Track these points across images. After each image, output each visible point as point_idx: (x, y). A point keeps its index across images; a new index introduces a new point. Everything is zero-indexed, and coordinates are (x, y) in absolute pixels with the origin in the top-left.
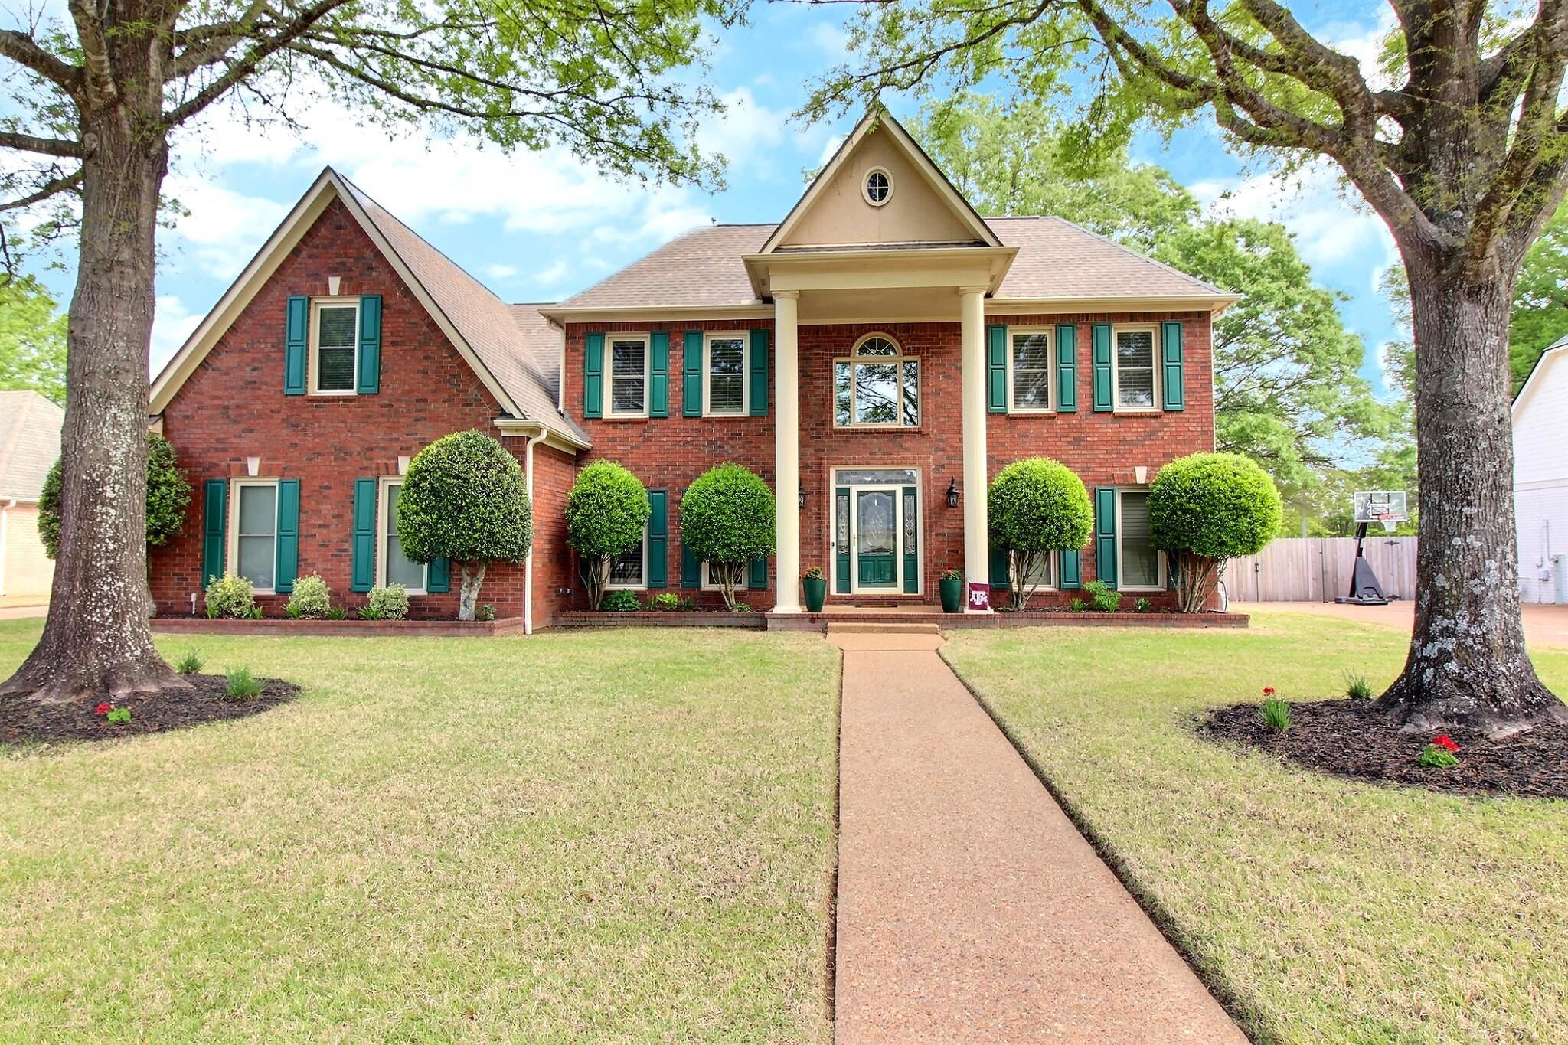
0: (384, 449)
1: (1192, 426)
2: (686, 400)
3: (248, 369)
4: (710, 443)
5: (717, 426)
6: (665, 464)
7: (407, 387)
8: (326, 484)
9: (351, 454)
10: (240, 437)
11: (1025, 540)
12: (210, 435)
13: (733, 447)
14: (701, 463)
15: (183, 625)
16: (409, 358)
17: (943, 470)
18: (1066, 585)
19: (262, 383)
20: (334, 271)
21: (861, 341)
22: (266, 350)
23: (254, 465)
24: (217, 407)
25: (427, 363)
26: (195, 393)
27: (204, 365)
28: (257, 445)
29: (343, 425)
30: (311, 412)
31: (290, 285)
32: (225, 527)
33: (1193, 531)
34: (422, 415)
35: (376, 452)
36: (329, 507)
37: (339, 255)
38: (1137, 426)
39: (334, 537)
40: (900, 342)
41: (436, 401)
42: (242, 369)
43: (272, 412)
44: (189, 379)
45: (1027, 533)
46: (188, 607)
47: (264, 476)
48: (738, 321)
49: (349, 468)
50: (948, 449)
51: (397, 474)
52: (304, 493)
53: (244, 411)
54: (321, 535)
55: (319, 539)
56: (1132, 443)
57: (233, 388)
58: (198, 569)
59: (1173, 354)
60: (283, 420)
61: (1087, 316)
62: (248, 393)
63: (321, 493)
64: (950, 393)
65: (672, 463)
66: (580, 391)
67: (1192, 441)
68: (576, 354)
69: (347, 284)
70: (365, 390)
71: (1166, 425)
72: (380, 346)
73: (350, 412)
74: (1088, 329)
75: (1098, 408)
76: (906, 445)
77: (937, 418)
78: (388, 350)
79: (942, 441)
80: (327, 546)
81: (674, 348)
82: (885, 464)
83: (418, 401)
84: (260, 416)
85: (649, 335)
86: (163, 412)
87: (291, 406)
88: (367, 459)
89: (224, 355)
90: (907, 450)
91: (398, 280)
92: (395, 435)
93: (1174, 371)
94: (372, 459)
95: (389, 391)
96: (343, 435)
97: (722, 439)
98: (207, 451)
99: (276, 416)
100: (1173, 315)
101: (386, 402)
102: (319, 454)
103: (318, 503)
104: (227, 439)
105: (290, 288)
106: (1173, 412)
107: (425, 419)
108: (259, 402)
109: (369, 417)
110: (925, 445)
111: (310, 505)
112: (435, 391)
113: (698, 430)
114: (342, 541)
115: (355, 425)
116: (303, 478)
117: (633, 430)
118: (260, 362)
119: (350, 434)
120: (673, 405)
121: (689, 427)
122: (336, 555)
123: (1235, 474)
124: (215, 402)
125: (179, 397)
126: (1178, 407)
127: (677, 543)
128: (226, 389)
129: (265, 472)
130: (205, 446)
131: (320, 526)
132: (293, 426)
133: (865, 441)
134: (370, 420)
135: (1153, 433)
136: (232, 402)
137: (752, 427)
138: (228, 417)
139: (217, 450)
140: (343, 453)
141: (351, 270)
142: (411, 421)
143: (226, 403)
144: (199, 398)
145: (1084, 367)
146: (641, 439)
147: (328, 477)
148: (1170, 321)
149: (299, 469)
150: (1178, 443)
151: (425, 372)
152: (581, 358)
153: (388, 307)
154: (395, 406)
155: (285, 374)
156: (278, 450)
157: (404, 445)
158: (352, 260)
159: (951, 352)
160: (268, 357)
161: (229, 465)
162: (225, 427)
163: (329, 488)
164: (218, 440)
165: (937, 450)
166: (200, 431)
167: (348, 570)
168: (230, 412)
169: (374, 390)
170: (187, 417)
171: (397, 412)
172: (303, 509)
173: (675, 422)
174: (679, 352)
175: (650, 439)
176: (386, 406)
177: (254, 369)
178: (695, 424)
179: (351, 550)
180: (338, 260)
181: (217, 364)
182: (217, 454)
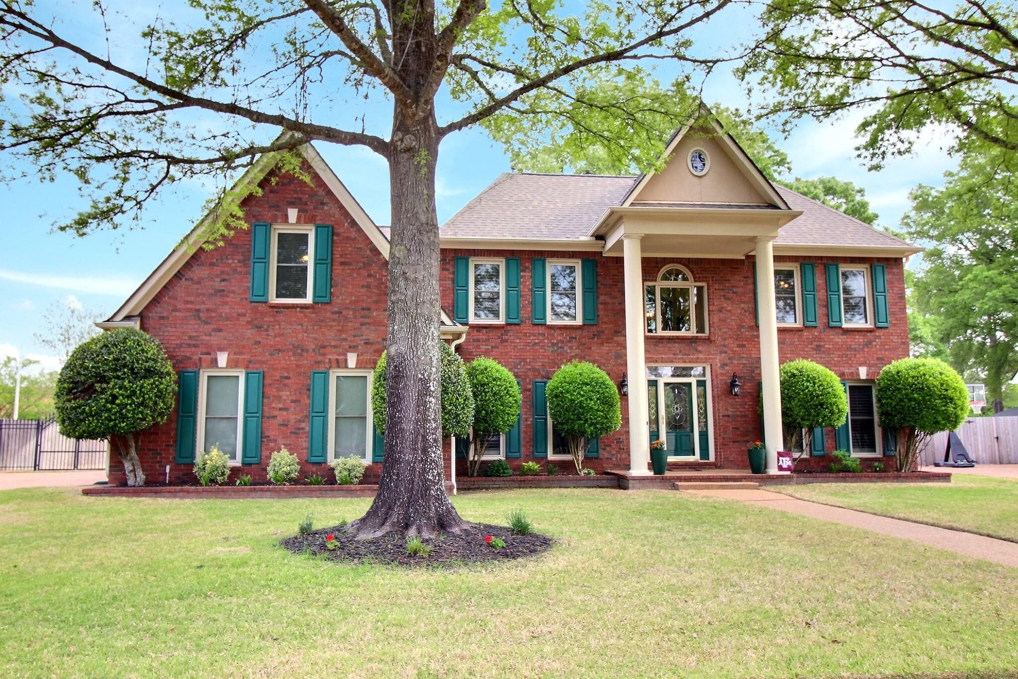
0: (335, 347)
1: (895, 338)
2: (533, 311)
3: (218, 280)
4: (553, 345)
5: (558, 331)
6: (518, 361)
7: (353, 298)
8: (286, 375)
9: (307, 351)
10: (210, 335)
11: (808, 420)
12: (183, 333)
13: (571, 348)
14: (546, 360)
15: (188, 492)
16: (355, 275)
17: (726, 368)
18: (815, 453)
19: (229, 292)
20: (292, 204)
21: (663, 270)
22: (233, 265)
23: (223, 359)
24: (190, 310)
25: (370, 280)
26: (169, 298)
27: (178, 275)
28: (226, 342)
29: (300, 327)
30: (272, 316)
31: (255, 213)
32: (196, 409)
33: (917, 413)
34: (367, 320)
35: (328, 350)
36: (288, 393)
37: (296, 192)
38: (859, 339)
39: (292, 418)
40: (692, 272)
41: (377, 310)
42: (212, 280)
43: (238, 315)
44: (165, 286)
45: (809, 415)
46: (162, 478)
47: (231, 368)
48: (573, 252)
49: (305, 362)
50: (729, 352)
51: (346, 367)
52: (267, 382)
53: (214, 314)
54: (281, 416)
55: (279, 420)
56: (855, 350)
57: (204, 295)
58: (171, 445)
59: (880, 287)
60: (248, 322)
61: (821, 258)
62: (217, 300)
63: (281, 382)
64: (729, 311)
65: (524, 360)
66: (450, 302)
67: (895, 349)
68: (447, 273)
69: (303, 215)
70: (319, 300)
71: (879, 337)
72: (332, 265)
73: (306, 317)
74: (822, 267)
75: (832, 324)
76: (700, 348)
77: (720, 329)
78: (338, 269)
79: (724, 346)
80: (286, 425)
81: (524, 271)
82: (685, 362)
83: (363, 309)
84: (228, 319)
85: (504, 260)
86: (141, 313)
87: (255, 311)
88: (320, 355)
89: (195, 268)
90: (700, 352)
91: (346, 214)
92: (344, 336)
93: (881, 299)
94: (324, 355)
95: (339, 301)
96: (300, 336)
97: (562, 342)
98: (180, 346)
99: (241, 319)
100: (879, 260)
101: (336, 309)
102: (279, 350)
103: (279, 390)
104: (198, 336)
105: (254, 216)
106: (881, 328)
107: (369, 324)
108: (227, 307)
109: (322, 321)
110: (713, 349)
111: (272, 391)
112: (377, 302)
113: (543, 335)
114: (300, 421)
115: (310, 327)
116: (266, 370)
117: (493, 334)
118: (228, 274)
119: (306, 335)
120: (524, 314)
121: (536, 332)
122: (295, 433)
123: (941, 374)
124: (188, 306)
125: (156, 301)
126: (885, 325)
127: (529, 423)
128: (198, 295)
129: (232, 364)
130: (178, 342)
131: (281, 409)
132: (257, 327)
133: (669, 345)
134: (322, 324)
135: (869, 343)
136: (203, 307)
137: (585, 333)
138: (199, 318)
139: (189, 345)
140: (300, 350)
141: (306, 204)
142: (358, 325)
143: (198, 307)
144: (173, 302)
145: (821, 294)
146: (499, 341)
147: (287, 369)
148: (876, 264)
149: (263, 362)
150: (886, 350)
151: (368, 287)
152: (451, 276)
153: (338, 235)
154: (344, 312)
155: (250, 285)
156: (244, 347)
157: (352, 344)
158: (307, 196)
159: (729, 280)
160: (235, 270)
161: (200, 359)
162: (196, 326)
163: (288, 378)
164: (190, 338)
165: (721, 353)
166: (174, 330)
167: (305, 444)
168: (201, 314)
169: (327, 300)
170: (163, 318)
171: (346, 318)
172: (266, 395)
173: (526, 328)
174: (528, 274)
175: (506, 341)
176: (336, 313)
177: (223, 280)
178: (541, 330)
179: (307, 429)
180: (295, 196)
181: (189, 274)
182: (189, 349)
